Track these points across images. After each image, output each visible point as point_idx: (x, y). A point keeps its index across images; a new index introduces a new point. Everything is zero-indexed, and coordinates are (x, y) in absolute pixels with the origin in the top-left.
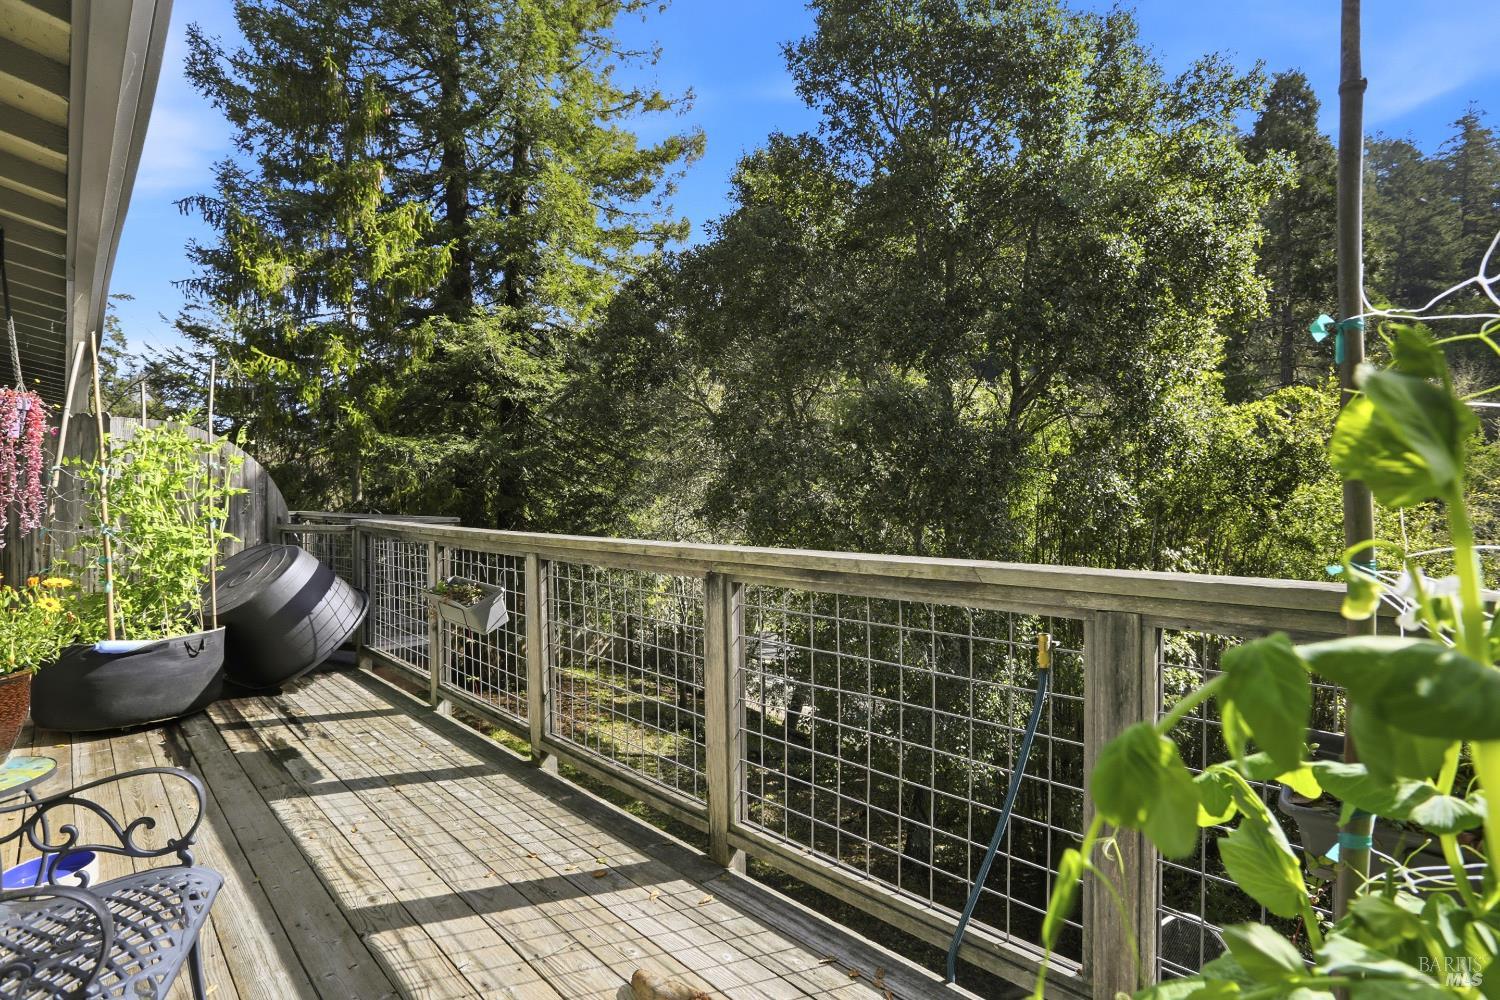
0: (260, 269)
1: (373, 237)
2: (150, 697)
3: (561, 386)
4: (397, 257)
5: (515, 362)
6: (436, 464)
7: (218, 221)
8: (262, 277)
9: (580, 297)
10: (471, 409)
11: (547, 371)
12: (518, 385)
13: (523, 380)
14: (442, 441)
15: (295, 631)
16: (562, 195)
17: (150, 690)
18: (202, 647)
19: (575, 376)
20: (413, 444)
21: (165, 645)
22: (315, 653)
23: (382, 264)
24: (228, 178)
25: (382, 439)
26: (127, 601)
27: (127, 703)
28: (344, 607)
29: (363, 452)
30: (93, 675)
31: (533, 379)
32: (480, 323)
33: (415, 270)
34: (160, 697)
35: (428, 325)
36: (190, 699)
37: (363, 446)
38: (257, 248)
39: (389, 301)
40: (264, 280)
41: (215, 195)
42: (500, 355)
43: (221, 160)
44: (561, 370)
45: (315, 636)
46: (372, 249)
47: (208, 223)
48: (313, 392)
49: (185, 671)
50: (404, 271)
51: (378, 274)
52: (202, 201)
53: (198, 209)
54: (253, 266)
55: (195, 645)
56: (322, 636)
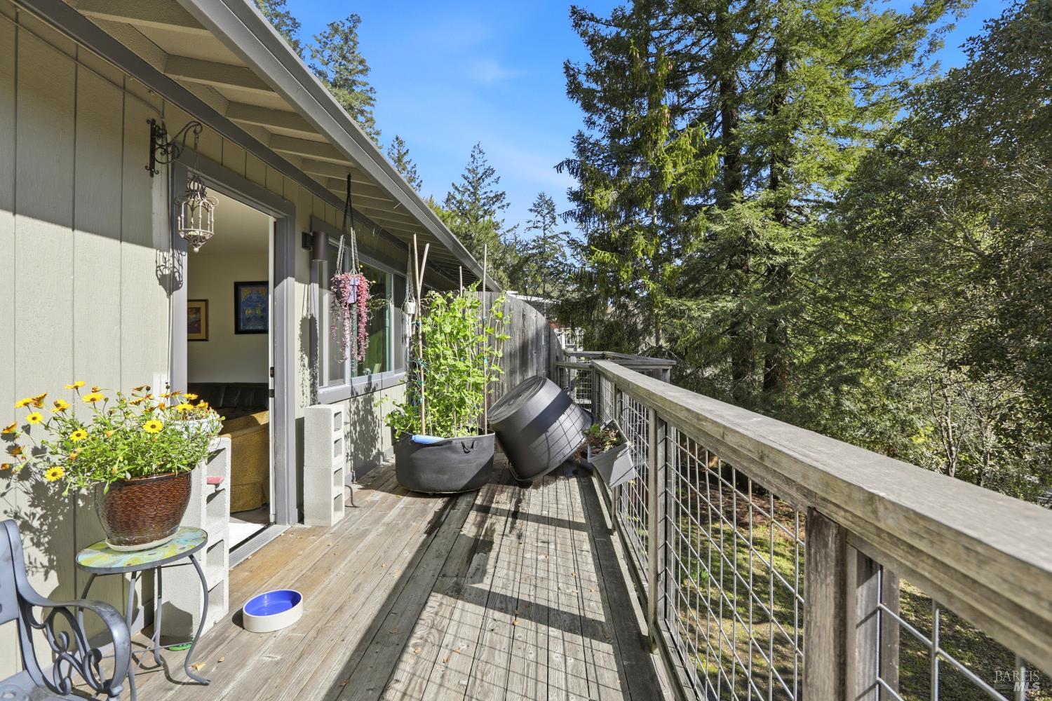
0: (597, 196)
1: (663, 159)
2: (441, 476)
3: (813, 249)
4: (681, 169)
5: (768, 232)
6: (707, 319)
7: (577, 171)
8: (598, 202)
9: (832, 170)
10: (737, 275)
11: (800, 237)
12: (775, 253)
13: (777, 247)
14: (712, 301)
15: (536, 442)
16: (811, 84)
17: (441, 471)
18: (472, 447)
19: (826, 239)
20: (689, 304)
21: (450, 442)
22: (548, 462)
23: (669, 177)
24: (581, 143)
25: (668, 301)
26: (435, 410)
27: (428, 478)
28: (573, 428)
29: (656, 311)
30: (414, 455)
31: (786, 245)
32: (738, 206)
33: (692, 176)
34: (446, 477)
35: (702, 215)
36: (464, 482)
37: (656, 307)
38: (594, 184)
39: (673, 202)
40: (599, 202)
41: (573, 157)
42: (756, 229)
43: (575, 134)
44: (814, 235)
45: (549, 449)
46: (662, 167)
47: (572, 176)
48: (627, 272)
49: (461, 462)
50: (684, 178)
51: (668, 185)
52: (568, 162)
53: (566, 168)
54: (593, 196)
55: (468, 445)
56: (555, 449)
